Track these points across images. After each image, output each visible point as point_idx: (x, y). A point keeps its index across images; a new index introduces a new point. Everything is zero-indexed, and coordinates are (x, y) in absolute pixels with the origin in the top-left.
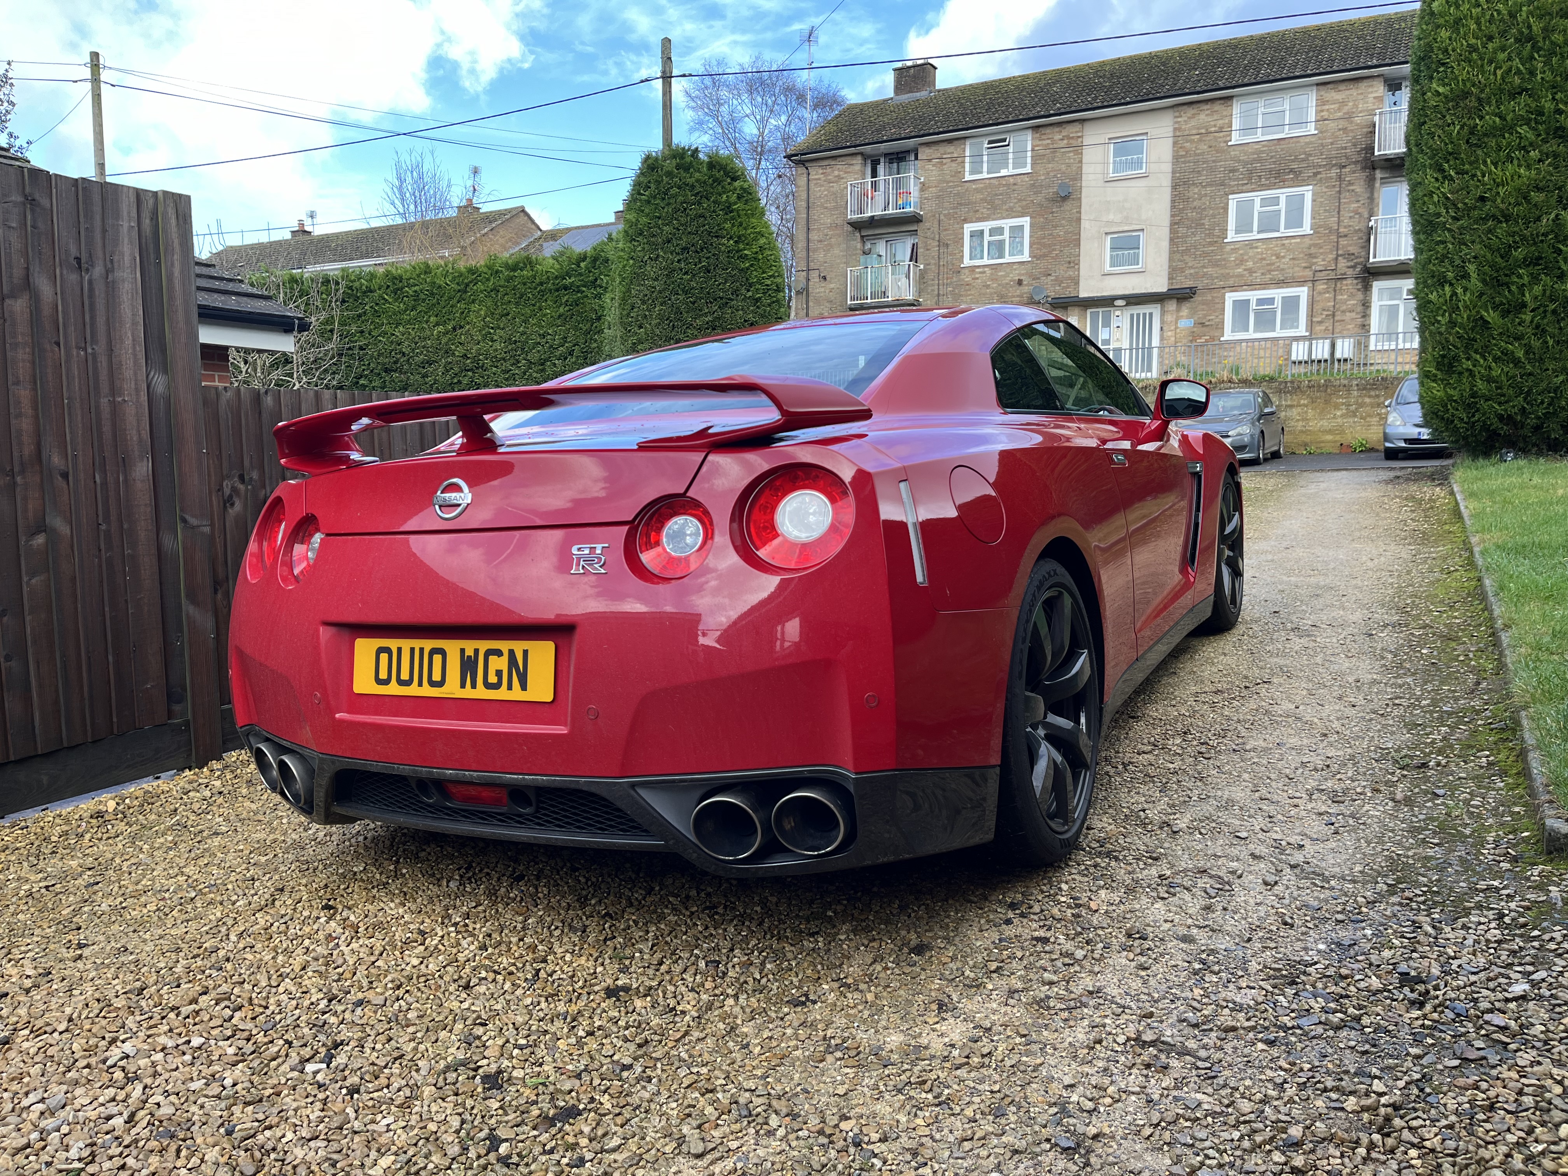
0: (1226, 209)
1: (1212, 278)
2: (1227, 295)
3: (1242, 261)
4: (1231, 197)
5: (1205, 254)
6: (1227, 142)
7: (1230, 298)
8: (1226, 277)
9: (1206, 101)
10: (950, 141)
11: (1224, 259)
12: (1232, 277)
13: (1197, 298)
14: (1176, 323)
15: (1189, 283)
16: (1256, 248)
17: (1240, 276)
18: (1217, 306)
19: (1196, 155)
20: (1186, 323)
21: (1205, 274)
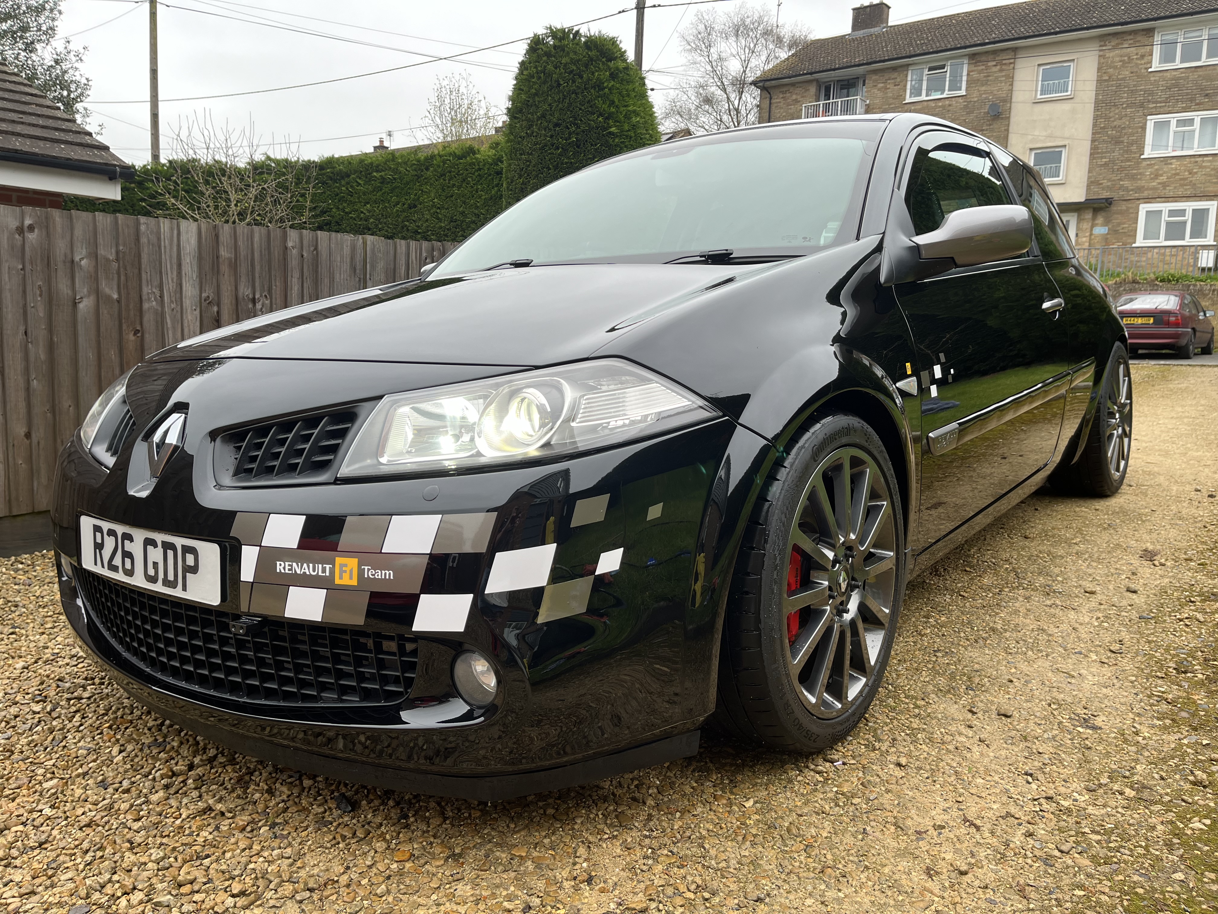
0: (1144, 128)
1: (1127, 190)
2: (1141, 206)
3: (1157, 176)
4: (1149, 117)
5: (1121, 169)
6: (1147, 69)
7: (1144, 208)
8: (1140, 189)
9: (1130, 33)
10: (894, 69)
11: (1140, 174)
12: (1147, 189)
13: (1114, 208)
14: (1091, 230)
15: (1105, 195)
16: (1171, 164)
17: (1154, 189)
18: (1132, 215)
19: (1118, 80)
20: (1100, 230)
21: (1122, 186)
